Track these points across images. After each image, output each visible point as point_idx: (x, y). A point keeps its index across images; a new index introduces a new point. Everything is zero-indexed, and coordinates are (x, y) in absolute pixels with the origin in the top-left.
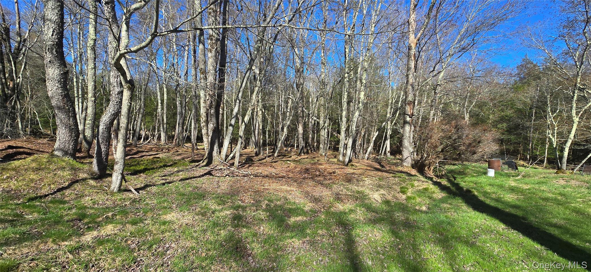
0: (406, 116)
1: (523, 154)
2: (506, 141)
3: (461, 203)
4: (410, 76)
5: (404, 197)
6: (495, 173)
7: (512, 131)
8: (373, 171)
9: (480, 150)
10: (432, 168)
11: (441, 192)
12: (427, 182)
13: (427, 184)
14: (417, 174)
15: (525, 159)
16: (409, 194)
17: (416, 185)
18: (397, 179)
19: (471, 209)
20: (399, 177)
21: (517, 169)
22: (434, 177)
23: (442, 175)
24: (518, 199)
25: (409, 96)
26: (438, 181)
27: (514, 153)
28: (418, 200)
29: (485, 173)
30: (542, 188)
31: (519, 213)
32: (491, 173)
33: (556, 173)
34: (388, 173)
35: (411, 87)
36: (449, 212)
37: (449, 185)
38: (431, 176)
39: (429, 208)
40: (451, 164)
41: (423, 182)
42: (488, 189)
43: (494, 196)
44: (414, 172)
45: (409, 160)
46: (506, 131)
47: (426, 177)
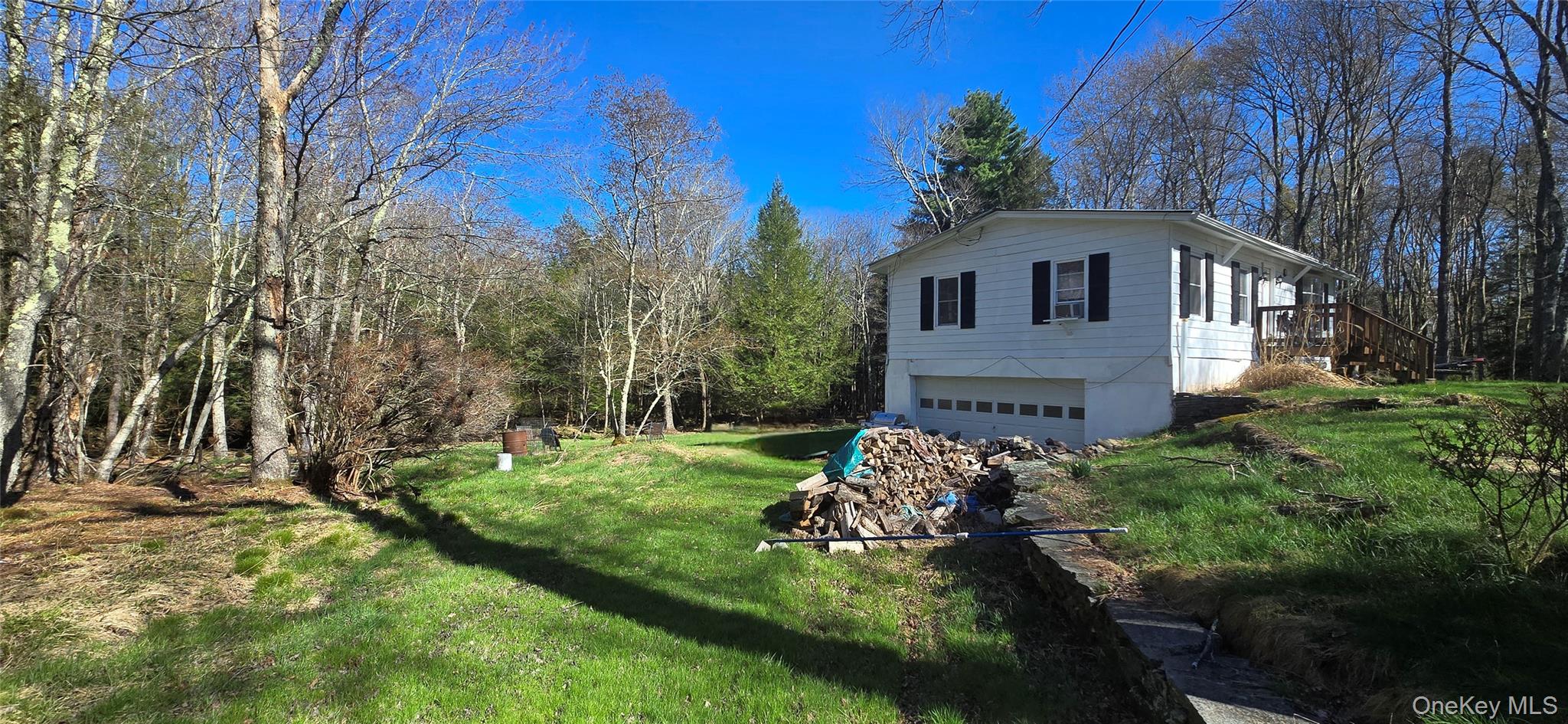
0: (262, 322)
1: (575, 413)
2: (544, 387)
3: (427, 553)
4: (271, 200)
5: (248, 583)
6: (513, 461)
7: (553, 363)
8: (125, 519)
9: (473, 413)
10: (358, 474)
11: (377, 538)
12: (337, 518)
13: (337, 523)
14: (310, 500)
15: (576, 423)
16: (268, 571)
17: (299, 535)
18: (227, 531)
19: (450, 564)
20: (237, 522)
21: (558, 444)
22: (363, 498)
23: (385, 489)
24: (549, 512)
25: (271, 262)
26: (374, 507)
27: (559, 414)
28: (299, 580)
29: (494, 465)
30: (590, 479)
31: (545, 543)
32: (506, 462)
33: (614, 444)
34: (198, 514)
35: (274, 234)
36: (389, 589)
37: (403, 513)
38: (355, 498)
39: (331, 597)
40: (409, 455)
41: (325, 519)
42: (495, 503)
43: (505, 517)
44: (298, 494)
45: (281, 462)
46: (542, 365)
47: (337, 504)
